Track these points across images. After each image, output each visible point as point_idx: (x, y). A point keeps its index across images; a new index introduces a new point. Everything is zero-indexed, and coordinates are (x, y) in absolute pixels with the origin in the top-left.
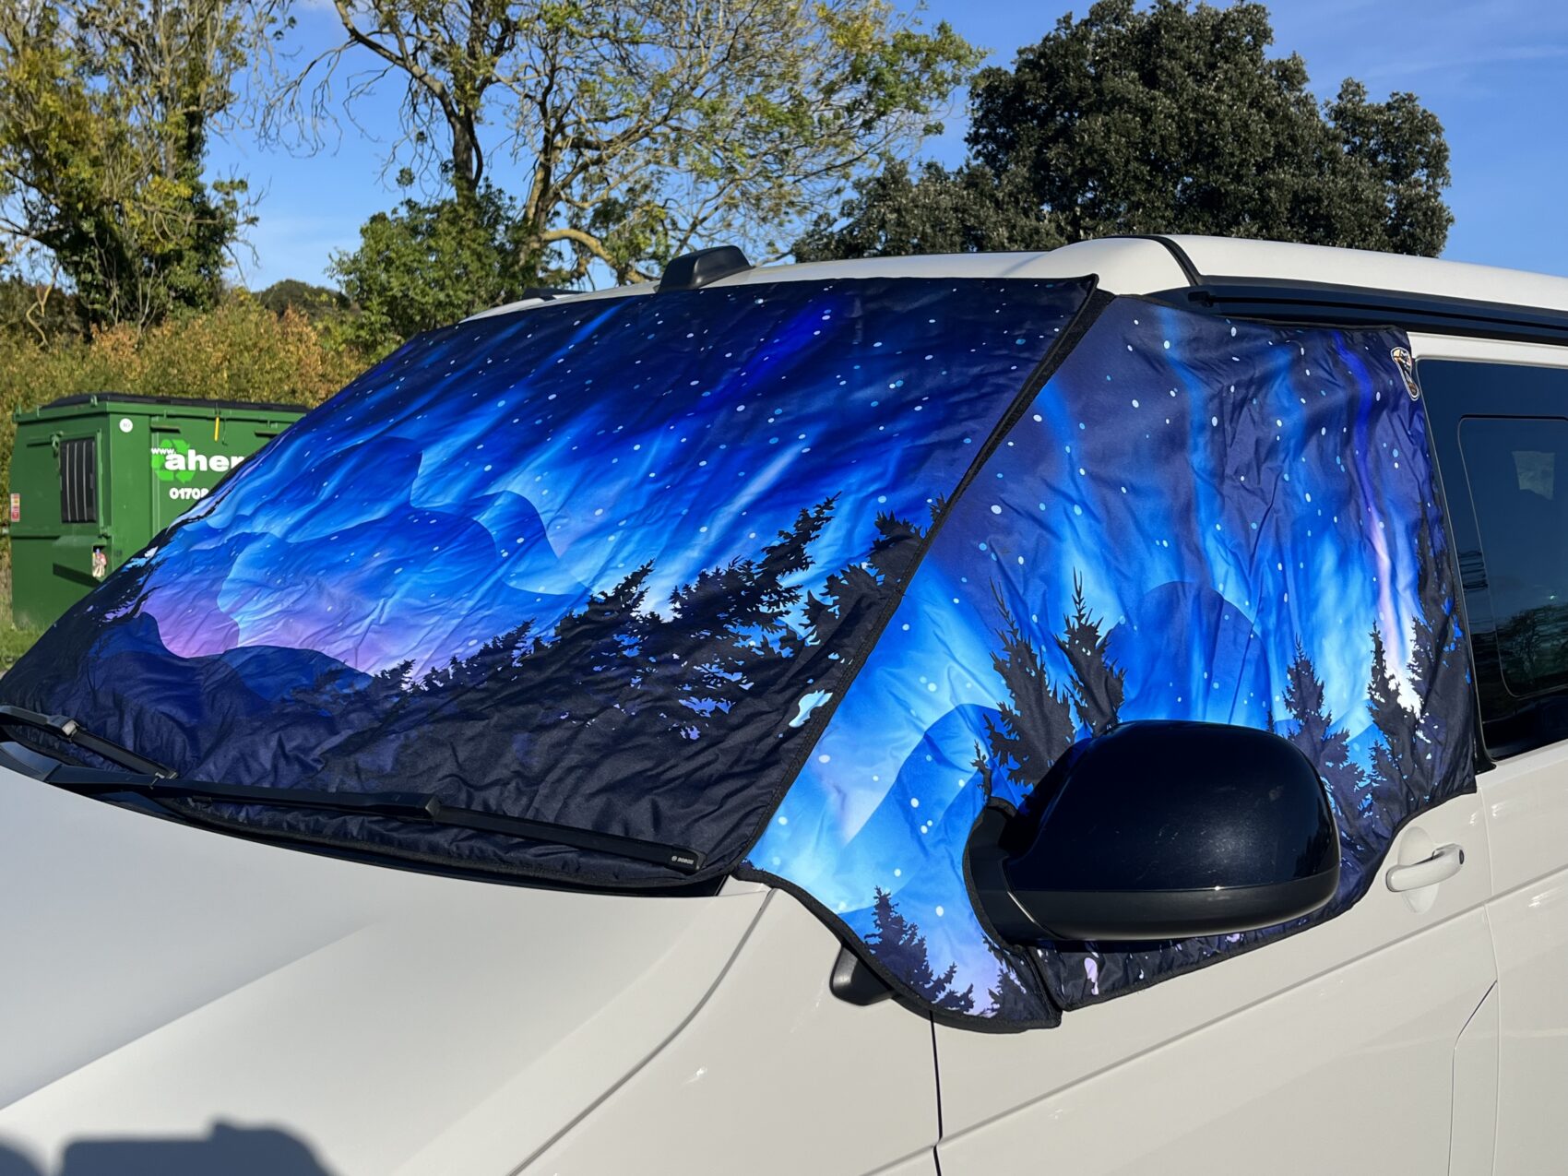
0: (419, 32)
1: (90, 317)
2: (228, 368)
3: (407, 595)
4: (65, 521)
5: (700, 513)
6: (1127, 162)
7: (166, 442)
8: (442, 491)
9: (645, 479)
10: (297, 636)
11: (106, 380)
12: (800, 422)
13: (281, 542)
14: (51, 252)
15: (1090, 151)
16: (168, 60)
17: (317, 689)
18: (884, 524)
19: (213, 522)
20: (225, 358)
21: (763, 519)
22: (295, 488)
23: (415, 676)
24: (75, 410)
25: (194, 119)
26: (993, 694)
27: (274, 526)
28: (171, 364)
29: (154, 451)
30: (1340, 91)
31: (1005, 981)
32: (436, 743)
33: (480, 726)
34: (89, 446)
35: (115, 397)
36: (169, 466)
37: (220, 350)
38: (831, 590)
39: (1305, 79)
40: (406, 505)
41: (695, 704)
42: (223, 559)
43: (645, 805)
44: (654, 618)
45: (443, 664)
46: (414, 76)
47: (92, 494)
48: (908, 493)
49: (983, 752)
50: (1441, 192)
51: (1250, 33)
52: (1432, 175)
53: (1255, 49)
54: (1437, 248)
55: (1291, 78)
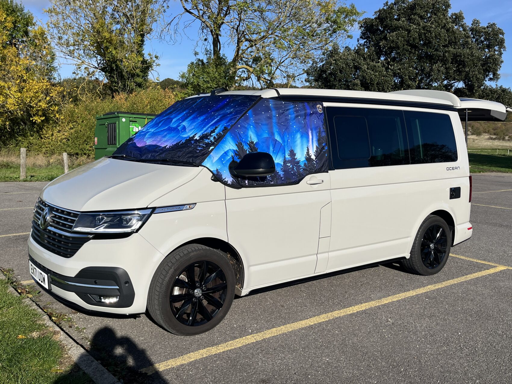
0: (204, 9)
1: (113, 91)
2: (150, 105)
3: (168, 137)
4: (108, 144)
5: (204, 127)
6: (404, 46)
7: (134, 124)
8: (175, 124)
9: (199, 122)
10: (154, 143)
11: (118, 108)
12: (219, 115)
13: (153, 132)
14: (104, 73)
15: (393, 41)
16: (135, 19)
17: (156, 148)
18: (225, 128)
19: (144, 130)
20: (149, 102)
21: (211, 127)
22: (156, 125)
23: (168, 147)
24: (111, 116)
25: (143, 36)
26: (235, 148)
27: (152, 130)
28: (135, 104)
29: (130, 127)
30: (472, 23)
31: (233, 180)
32: (169, 153)
33: (174, 151)
34: (115, 125)
35: (122, 113)
36: (134, 130)
37: (148, 100)
38: (217, 135)
39: (463, 18)
40: (170, 127)
41: (199, 148)
42: (145, 135)
43: (191, 159)
44: (196, 139)
45: (171, 145)
46: (202, 21)
47: (115, 137)
48: (228, 124)
49: (233, 154)
50: (502, 53)
51: (444, 6)
52: (500, 48)
53: (446, 10)
54: (497, 70)
55: (459, 18)
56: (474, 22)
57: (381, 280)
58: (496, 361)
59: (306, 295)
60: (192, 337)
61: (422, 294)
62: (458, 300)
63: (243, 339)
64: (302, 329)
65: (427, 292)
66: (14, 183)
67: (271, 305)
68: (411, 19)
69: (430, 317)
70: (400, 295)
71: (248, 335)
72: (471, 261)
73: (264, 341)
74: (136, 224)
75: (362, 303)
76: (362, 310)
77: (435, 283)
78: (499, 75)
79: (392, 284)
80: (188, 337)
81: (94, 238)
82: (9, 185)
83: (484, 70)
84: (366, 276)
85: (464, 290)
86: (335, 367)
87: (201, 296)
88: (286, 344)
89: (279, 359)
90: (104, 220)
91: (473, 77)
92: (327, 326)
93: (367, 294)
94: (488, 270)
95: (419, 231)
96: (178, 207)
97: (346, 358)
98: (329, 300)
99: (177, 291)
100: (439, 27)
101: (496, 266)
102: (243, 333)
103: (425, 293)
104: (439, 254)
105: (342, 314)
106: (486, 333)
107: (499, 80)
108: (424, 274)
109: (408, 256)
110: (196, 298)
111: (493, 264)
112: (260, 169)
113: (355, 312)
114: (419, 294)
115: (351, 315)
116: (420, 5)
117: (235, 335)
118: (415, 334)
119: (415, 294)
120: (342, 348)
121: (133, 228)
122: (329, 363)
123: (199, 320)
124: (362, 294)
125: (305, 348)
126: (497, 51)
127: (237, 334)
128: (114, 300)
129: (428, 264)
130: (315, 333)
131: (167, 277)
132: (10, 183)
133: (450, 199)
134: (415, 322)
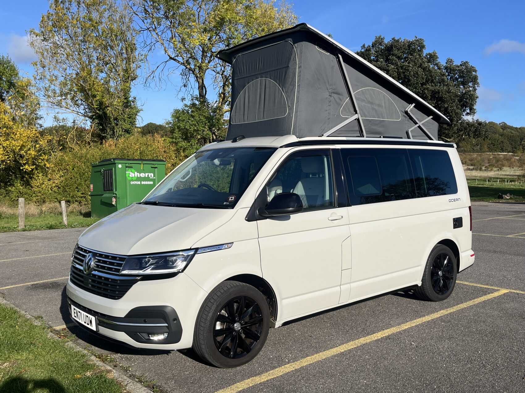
4: (105, 191)
7: (130, 170)
14: (91, 121)
20: (138, 148)
24: (107, 163)
29: (127, 172)
30: (446, 61)
34: (111, 171)
35: (118, 159)
36: (130, 176)
39: (437, 58)
47: (112, 183)
50: (476, 89)
51: (419, 46)
52: (474, 84)
53: (421, 51)
54: (473, 105)
55: (433, 58)
56: (448, 61)
57: (396, 308)
58: (517, 374)
59: (330, 325)
60: (234, 369)
61: (437, 318)
62: (471, 322)
63: (283, 368)
64: (335, 356)
65: (441, 316)
66: (13, 233)
67: (300, 336)
68: (389, 59)
69: (449, 339)
70: (417, 320)
71: (286, 364)
72: (475, 286)
73: (302, 369)
74: (180, 264)
75: (383, 330)
76: (386, 336)
77: (447, 308)
78: (475, 110)
79: (407, 311)
80: (230, 369)
81: (141, 280)
82: (10, 235)
83: (461, 105)
84: (382, 305)
85: (474, 313)
86: (374, 388)
87: (240, 329)
88: (323, 371)
89: (321, 384)
90: (150, 262)
91: (452, 112)
92: (357, 352)
93: (386, 321)
94: (492, 293)
95: (428, 260)
96: (218, 246)
97: (382, 380)
98: (352, 328)
99: (218, 327)
100: (415, 66)
101: (499, 290)
102: (281, 363)
103: (439, 317)
104: (446, 281)
105: (368, 341)
106: (503, 350)
107: (475, 115)
108: (435, 300)
109: (420, 284)
110: (236, 331)
111: (496, 288)
112: (290, 208)
113: (380, 338)
114: (434, 319)
115: (376, 340)
116: (396, 46)
117: (274, 365)
118: (439, 354)
119: (430, 319)
120: (376, 371)
121: (178, 268)
122: (367, 385)
123: (239, 352)
124: (382, 321)
125: (341, 373)
126: (471, 87)
127: (275, 364)
128: (161, 337)
129: (438, 290)
130: (347, 359)
131: (210, 313)
132: (10, 233)
133: (454, 228)
134: (436, 344)
